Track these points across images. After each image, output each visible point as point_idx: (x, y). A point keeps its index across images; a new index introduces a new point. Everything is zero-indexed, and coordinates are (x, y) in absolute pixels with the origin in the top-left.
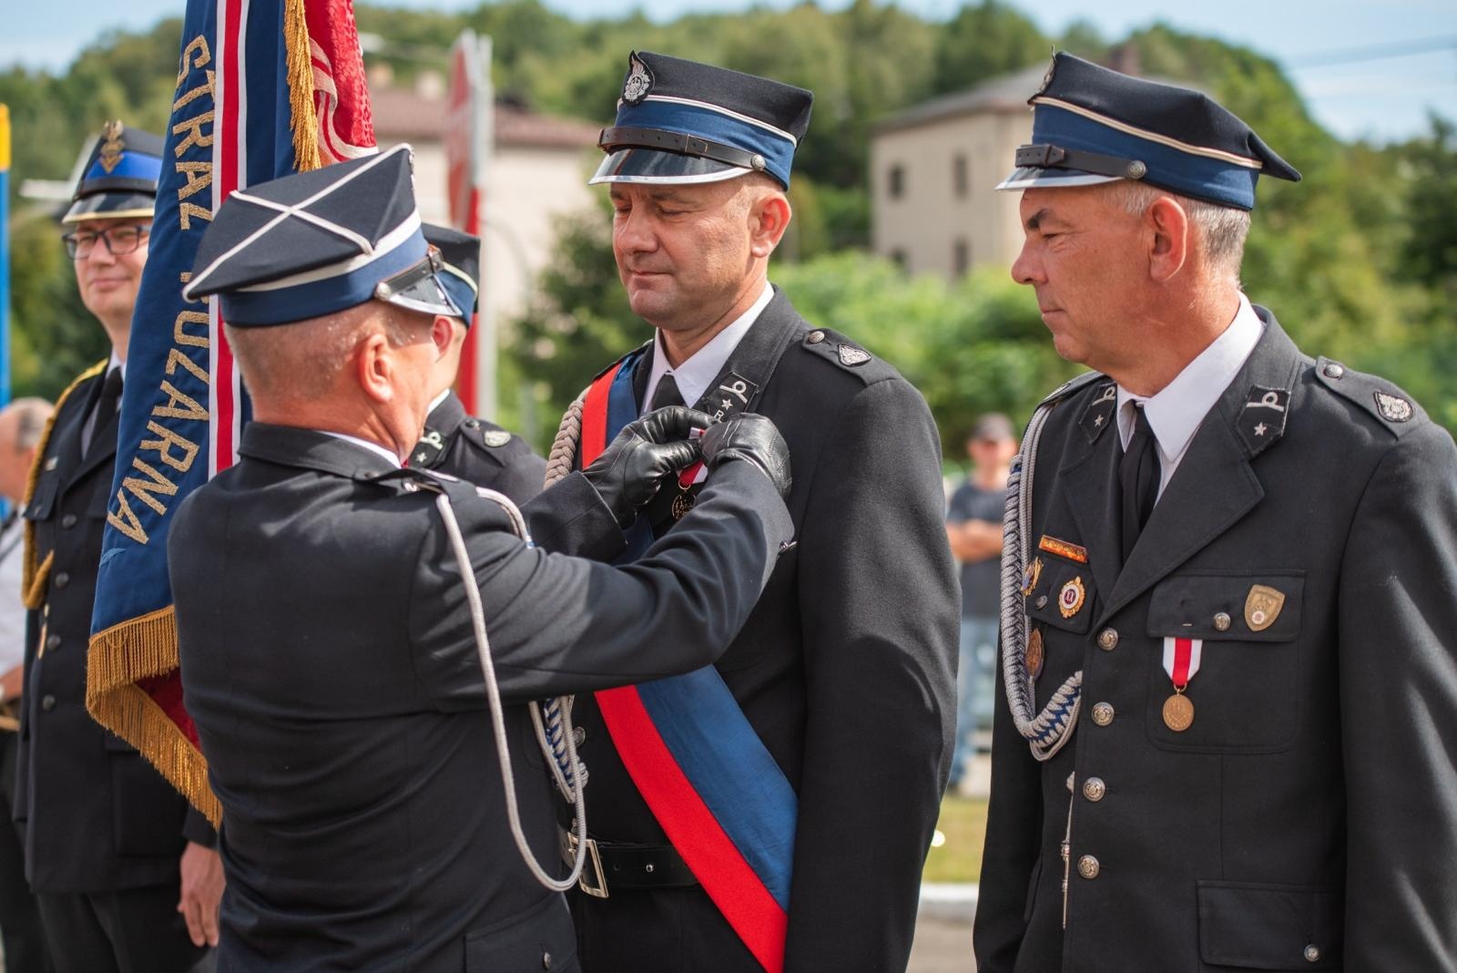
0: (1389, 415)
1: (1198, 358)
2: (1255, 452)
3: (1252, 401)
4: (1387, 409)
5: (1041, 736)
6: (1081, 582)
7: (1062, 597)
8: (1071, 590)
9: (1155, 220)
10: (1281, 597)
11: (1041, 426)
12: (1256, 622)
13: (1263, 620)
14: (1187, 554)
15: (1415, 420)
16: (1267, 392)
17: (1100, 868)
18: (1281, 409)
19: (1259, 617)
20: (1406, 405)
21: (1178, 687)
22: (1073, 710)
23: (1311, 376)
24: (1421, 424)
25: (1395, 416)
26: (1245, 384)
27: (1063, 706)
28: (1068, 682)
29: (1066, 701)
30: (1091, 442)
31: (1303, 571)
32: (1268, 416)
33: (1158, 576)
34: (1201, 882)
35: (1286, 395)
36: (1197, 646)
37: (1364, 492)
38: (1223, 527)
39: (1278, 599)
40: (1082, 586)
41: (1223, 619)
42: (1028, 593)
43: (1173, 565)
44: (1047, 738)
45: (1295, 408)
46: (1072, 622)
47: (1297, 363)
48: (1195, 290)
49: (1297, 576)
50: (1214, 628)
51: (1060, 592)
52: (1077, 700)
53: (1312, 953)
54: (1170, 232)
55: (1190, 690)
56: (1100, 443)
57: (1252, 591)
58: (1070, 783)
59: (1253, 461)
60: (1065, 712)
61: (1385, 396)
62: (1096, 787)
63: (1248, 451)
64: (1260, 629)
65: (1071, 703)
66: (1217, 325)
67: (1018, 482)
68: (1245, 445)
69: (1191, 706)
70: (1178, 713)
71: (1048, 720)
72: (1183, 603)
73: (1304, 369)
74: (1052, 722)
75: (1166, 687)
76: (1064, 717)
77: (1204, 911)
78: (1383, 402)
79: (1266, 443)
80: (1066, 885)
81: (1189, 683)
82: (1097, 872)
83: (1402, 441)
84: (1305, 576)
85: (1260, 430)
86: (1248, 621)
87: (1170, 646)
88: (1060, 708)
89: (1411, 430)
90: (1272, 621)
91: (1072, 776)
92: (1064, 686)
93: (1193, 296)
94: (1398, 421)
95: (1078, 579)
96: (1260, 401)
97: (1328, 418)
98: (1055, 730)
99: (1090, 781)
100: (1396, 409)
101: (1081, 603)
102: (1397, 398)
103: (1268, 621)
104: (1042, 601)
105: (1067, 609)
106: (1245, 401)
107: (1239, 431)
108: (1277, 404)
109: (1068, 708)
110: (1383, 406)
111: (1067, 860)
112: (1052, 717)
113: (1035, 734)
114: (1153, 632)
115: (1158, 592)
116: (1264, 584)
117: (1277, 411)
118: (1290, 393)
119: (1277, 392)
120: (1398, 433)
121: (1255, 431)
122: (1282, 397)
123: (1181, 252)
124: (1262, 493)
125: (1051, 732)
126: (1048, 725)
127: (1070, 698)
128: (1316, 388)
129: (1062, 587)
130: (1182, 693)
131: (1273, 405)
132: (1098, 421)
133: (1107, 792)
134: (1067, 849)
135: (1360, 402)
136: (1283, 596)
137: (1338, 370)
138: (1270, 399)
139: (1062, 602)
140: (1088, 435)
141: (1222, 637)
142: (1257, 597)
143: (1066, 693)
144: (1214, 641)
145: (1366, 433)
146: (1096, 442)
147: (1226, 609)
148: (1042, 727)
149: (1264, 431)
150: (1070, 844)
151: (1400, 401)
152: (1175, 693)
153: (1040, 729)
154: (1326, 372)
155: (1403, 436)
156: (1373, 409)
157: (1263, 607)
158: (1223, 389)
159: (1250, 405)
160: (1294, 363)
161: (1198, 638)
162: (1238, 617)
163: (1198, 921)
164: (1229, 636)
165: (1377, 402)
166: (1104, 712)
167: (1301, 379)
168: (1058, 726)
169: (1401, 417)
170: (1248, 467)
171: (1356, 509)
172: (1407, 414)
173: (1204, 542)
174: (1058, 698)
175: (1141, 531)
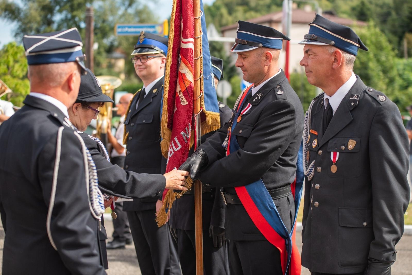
0: (380, 100)
1: (341, 88)
2: (351, 109)
3: (351, 97)
4: (380, 99)
5: (308, 175)
6: (317, 140)
7: (313, 143)
8: (315, 142)
9: (335, 55)
10: (355, 142)
11: (313, 104)
12: (350, 148)
13: (351, 147)
14: (337, 133)
15: (386, 101)
16: (355, 95)
17: (319, 204)
18: (357, 99)
19: (350, 147)
20: (385, 97)
21: (334, 163)
22: (313, 169)
23: (365, 92)
24: (388, 102)
25: (382, 100)
26: (350, 94)
27: (312, 168)
28: (312, 162)
29: (312, 167)
30: (320, 108)
31: (360, 136)
32: (354, 101)
33: (330, 138)
34: (339, 207)
35: (359, 96)
36: (338, 154)
37: (374, 118)
38: (344, 126)
39: (354, 142)
40: (317, 141)
41: (343, 147)
42: (307, 143)
43: (333, 135)
44: (309, 175)
45: (361, 99)
46: (315, 149)
47: (363, 88)
48: (341, 72)
49: (360, 137)
50: (341, 149)
51: (313, 142)
52: (314, 166)
53: (365, 224)
54: (338, 58)
55: (336, 164)
56: (322, 108)
57: (349, 141)
58: (313, 185)
59: (351, 111)
60: (312, 169)
61: (380, 96)
62: (318, 186)
63: (350, 109)
64: (351, 149)
65: (313, 167)
66: (345, 80)
67: (307, 117)
68: (349, 108)
69: (337, 168)
70: (334, 169)
71: (309, 171)
72: (335, 144)
73: (364, 90)
74: (310, 172)
75: (331, 163)
76: (312, 171)
77: (340, 214)
78: (379, 97)
79: (353, 107)
80: (312, 208)
81: (336, 162)
82: (318, 206)
83: (382, 106)
84: (361, 137)
85: (352, 104)
86: (349, 148)
87: (332, 154)
88: (311, 168)
89: (385, 103)
90: (353, 148)
91: (313, 184)
92: (312, 163)
93: (341, 73)
94: (382, 101)
95: (316, 139)
96: (353, 97)
97: (367, 101)
98: (311, 173)
99: (316, 185)
100: (382, 99)
101: (316, 145)
102: (382, 96)
103: (352, 147)
104: (309, 145)
105: (314, 146)
106: (350, 98)
107: (348, 105)
108: (357, 98)
109: (313, 168)
110: (379, 98)
111: (312, 203)
112: (310, 170)
113: (307, 175)
114: (329, 151)
115: (330, 141)
116: (352, 139)
117: (356, 100)
118: (359, 95)
119: (357, 95)
120: (382, 104)
121: (351, 104)
122: (358, 96)
123: (340, 63)
124: (352, 118)
125: (310, 174)
126: (309, 172)
127: (313, 166)
128: (366, 94)
129: (313, 141)
130: (335, 164)
131: (356, 98)
132: (322, 103)
133: (320, 187)
134: (312, 200)
135: (374, 97)
136: (356, 142)
137: (372, 90)
138: (355, 97)
139: (313, 145)
140: (320, 106)
141: (343, 151)
142: (350, 142)
143: (312, 165)
144: (341, 152)
145: (375, 104)
146: (321, 108)
147: (344, 145)
148: (308, 173)
149: (353, 104)
150: (313, 199)
151: (383, 97)
152: (333, 164)
153: (307, 173)
154: (369, 90)
155: (383, 105)
156: (377, 99)
157: (351, 145)
158: (345, 95)
159: (351, 98)
160: (362, 88)
161: (338, 152)
162: (346, 147)
163: (339, 216)
164: (344, 151)
165: (378, 97)
166: (319, 169)
167: (363, 92)
168: (311, 172)
169: (383, 100)
170: (350, 112)
171: (372, 122)
172: (385, 100)
173: (340, 130)
174: (310, 166)
175: (327, 127)
